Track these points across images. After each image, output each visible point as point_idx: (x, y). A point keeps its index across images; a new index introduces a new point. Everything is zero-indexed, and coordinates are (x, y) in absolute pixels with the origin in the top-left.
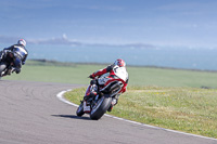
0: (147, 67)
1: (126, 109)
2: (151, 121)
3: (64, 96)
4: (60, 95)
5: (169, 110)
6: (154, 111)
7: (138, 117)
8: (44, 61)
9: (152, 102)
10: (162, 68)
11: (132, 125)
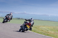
0: (47, 21)
2: (48, 35)
5: (53, 32)
6: (48, 32)
7: (44, 34)
8: (19, 18)
9: (48, 30)
10: (51, 21)
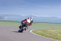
1: (49, 35)
2: (57, 39)
3: (32, 32)
4: (31, 31)
6: (57, 36)
7: (53, 38)
9: (57, 33)
11: (51, 40)
